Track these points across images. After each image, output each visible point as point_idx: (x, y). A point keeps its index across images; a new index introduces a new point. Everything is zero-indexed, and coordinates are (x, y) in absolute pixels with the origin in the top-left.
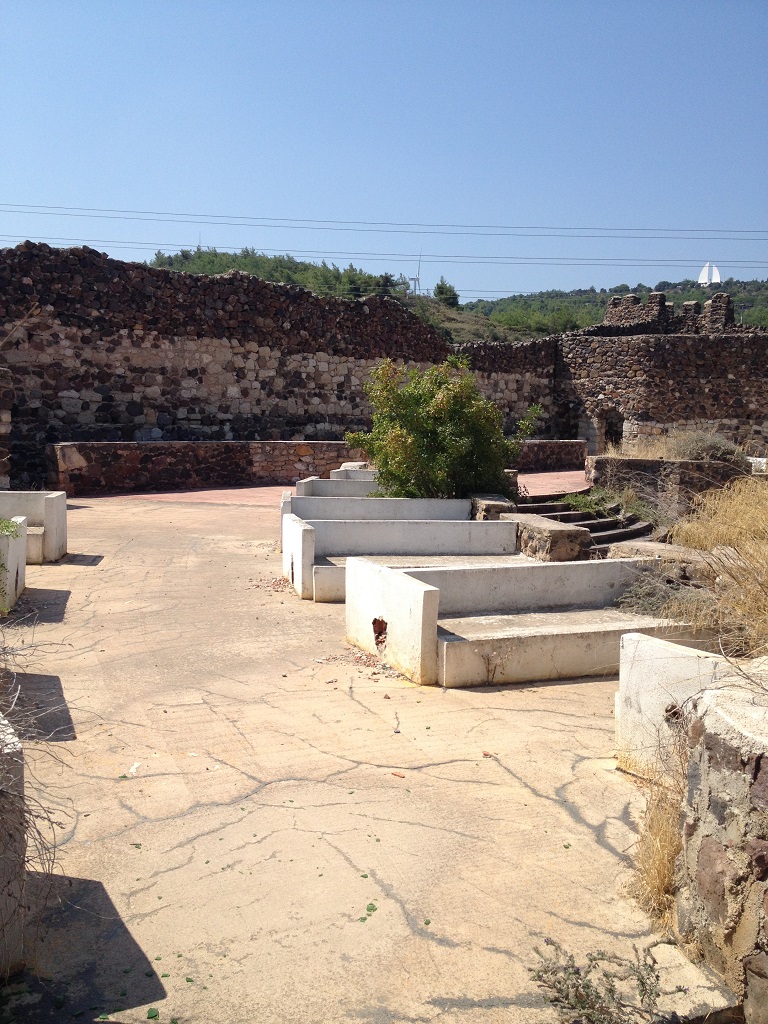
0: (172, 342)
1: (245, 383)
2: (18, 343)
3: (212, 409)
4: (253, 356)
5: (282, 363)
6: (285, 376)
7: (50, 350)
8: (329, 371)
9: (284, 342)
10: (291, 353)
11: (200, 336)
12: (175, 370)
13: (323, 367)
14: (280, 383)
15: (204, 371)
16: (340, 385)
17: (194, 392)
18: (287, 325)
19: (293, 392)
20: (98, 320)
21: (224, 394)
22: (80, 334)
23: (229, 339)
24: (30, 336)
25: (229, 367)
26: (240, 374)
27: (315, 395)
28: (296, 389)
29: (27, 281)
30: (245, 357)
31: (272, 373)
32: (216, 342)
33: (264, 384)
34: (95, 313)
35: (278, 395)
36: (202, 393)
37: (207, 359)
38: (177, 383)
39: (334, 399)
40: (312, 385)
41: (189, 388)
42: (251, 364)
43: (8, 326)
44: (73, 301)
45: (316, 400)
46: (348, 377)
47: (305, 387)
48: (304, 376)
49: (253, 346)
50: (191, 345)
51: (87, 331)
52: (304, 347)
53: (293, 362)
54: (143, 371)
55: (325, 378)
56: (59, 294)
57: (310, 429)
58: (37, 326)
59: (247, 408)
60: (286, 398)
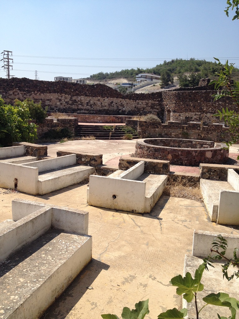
0: (44, 94)
1: (61, 102)
2: (11, 95)
3: (53, 107)
4: (64, 97)
5: (71, 98)
6: (72, 101)
7: (17, 96)
8: (84, 100)
9: (72, 94)
10: (73, 96)
11: (50, 93)
12: (44, 99)
13: (82, 99)
14: (70, 102)
15: (51, 99)
16: (87, 103)
17: (49, 103)
18: (72, 90)
19: (74, 104)
20: (27, 90)
21: (56, 104)
22: (23, 93)
23: (57, 93)
24: (13, 93)
25: (57, 99)
26: (60, 100)
27: (80, 105)
28: (75, 103)
29: (13, 84)
30: (62, 97)
31: (68, 100)
32: (54, 94)
33: (66, 102)
34: (26, 89)
35: (70, 104)
36: (51, 104)
37: (52, 97)
38: (44, 102)
39: (85, 105)
40: (79, 103)
41: (47, 103)
42: (63, 98)
43: (9, 92)
44: (22, 87)
45: (80, 106)
46: (89, 101)
47: (77, 103)
48: (77, 101)
49: (64, 95)
50: (48, 95)
51: (25, 92)
52: (77, 95)
53: (74, 98)
54: (37, 99)
55: (83, 101)
56: (19, 86)
57: (79, 112)
58: (15, 92)
59: (62, 107)
60: (72, 105)
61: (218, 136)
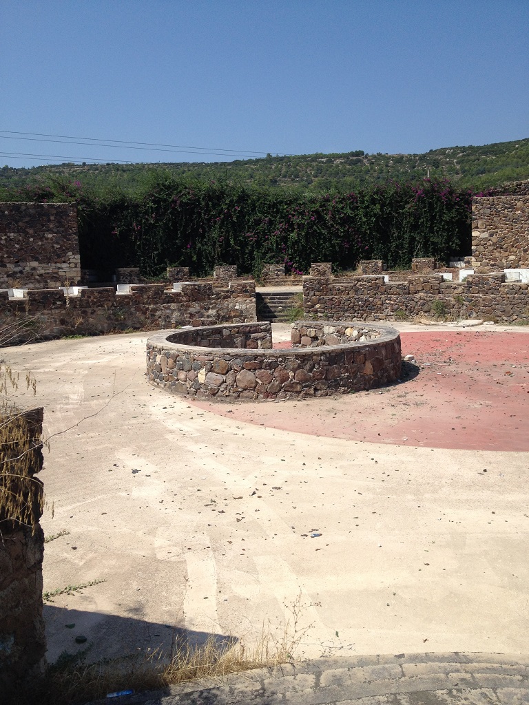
61: (109, 318)
